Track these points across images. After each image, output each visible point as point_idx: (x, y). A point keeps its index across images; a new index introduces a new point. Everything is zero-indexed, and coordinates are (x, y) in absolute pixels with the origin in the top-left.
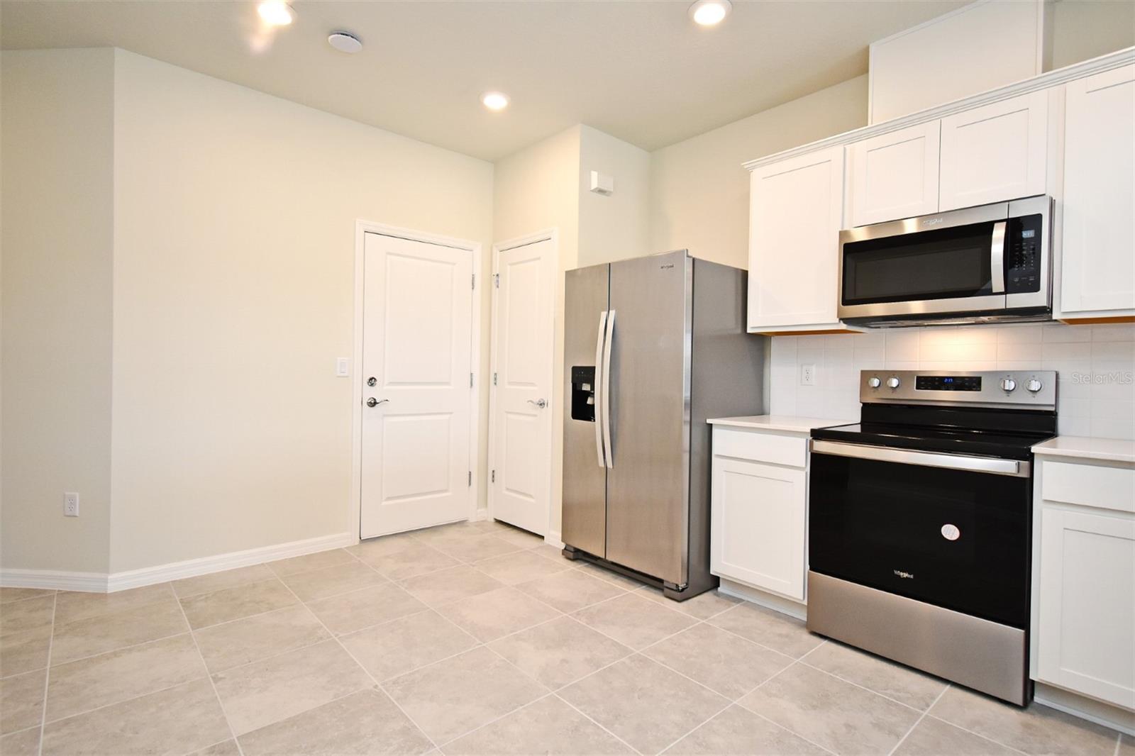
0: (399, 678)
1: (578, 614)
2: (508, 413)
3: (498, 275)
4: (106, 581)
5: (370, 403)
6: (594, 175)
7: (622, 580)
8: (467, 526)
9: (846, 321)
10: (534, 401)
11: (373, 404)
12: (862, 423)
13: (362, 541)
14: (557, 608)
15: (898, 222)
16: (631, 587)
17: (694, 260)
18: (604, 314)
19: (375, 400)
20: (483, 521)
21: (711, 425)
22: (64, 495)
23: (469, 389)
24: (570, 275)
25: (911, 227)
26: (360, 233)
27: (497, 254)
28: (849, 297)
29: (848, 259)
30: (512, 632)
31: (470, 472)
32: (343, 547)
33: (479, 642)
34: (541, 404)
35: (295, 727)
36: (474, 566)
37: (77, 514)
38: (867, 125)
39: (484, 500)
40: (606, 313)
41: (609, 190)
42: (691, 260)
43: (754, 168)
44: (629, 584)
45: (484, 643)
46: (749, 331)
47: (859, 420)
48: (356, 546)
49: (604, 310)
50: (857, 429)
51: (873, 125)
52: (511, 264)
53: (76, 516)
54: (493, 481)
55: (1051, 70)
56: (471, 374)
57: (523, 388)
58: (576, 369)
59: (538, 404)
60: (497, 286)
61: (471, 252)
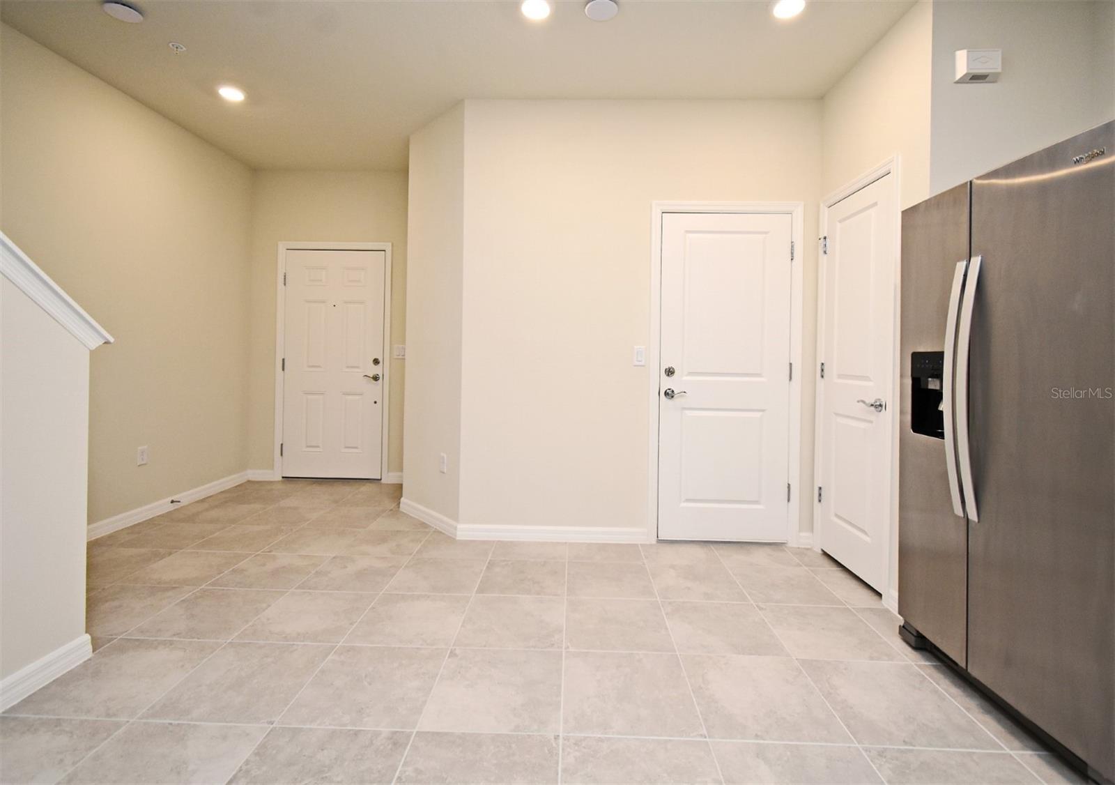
0: (585, 738)
1: (881, 754)
2: (837, 414)
3: (825, 238)
4: (456, 529)
5: (667, 394)
6: (960, 56)
7: (999, 721)
8: (785, 551)
10: (867, 402)
11: (670, 395)
13: (660, 541)
14: (848, 726)
16: (1016, 743)
18: (961, 266)
19: (673, 391)
20: (808, 549)
23: (788, 383)
24: (908, 216)
26: (655, 212)
27: (826, 209)
30: (757, 736)
31: (789, 485)
32: (639, 543)
33: (705, 732)
34: (876, 407)
35: (461, 748)
36: (761, 609)
39: (809, 523)
40: (964, 263)
44: (1012, 733)
45: (709, 737)
48: (651, 545)
49: (960, 260)
52: (842, 221)
54: (820, 501)
56: (791, 364)
57: (850, 382)
58: (916, 357)
59: (873, 408)
60: (825, 252)
61: (790, 215)
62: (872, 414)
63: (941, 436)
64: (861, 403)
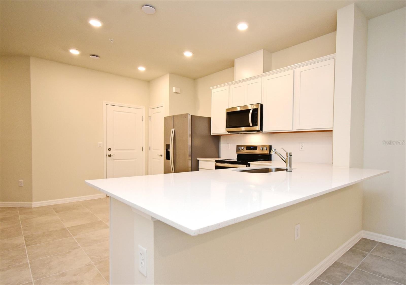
2: (153, 159)
3: (150, 117)
4: (32, 204)
5: (109, 156)
6: (174, 88)
9: (229, 132)
11: (110, 156)
12: (237, 159)
15: (236, 108)
17: (191, 116)
18: (172, 130)
19: (111, 155)
21: (198, 160)
22: (19, 181)
23: (142, 151)
24: (165, 118)
25: (239, 109)
26: (105, 105)
27: (150, 110)
28: (228, 126)
29: (228, 116)
32: (101, 198)
37: (23, 186)
38: (234, 81)
41: (179, 92)
42: (190, 116)
43: (212, 89)
46: (212, 134)
47: (236, 158)
48: (105, 198)
49: (172, 129)
50: (236, 160)
51: (236, 81)
52: (154, 113)
53: (22, 187)
55: (271, 71)
56: (142, 147)
57: (157, 151)
58: (166, 145)
59: (160, 156)
60: (150, 120)
61: (141, 110)
62: (160, 157)
63: (170, 159)
64: (158, 156)
